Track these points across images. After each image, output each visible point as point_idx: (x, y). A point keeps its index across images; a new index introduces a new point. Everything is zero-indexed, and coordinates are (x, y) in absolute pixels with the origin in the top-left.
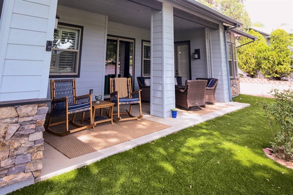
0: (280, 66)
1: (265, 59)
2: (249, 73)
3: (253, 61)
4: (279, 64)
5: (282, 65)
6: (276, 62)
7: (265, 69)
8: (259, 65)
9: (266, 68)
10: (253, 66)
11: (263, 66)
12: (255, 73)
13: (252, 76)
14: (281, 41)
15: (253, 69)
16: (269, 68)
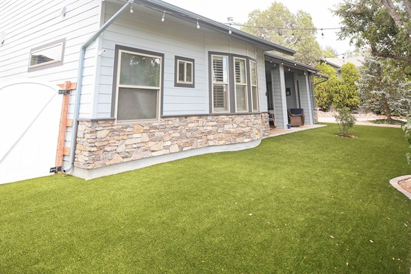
0: (350, 99)
1: (336, 92)
2: (321, 107)
3: (325, 94)
4: (350, 97)
5: (352, 98)
6: (347, 95)
7: (336, 102)
8: (331, 98)
9: (338, 101)
10: (325, 100)
11: (334, 99)
12: (327, 107)
13: (325, 110)
14: (351, 75)
15: (326, 103)
16: (340, 101)
